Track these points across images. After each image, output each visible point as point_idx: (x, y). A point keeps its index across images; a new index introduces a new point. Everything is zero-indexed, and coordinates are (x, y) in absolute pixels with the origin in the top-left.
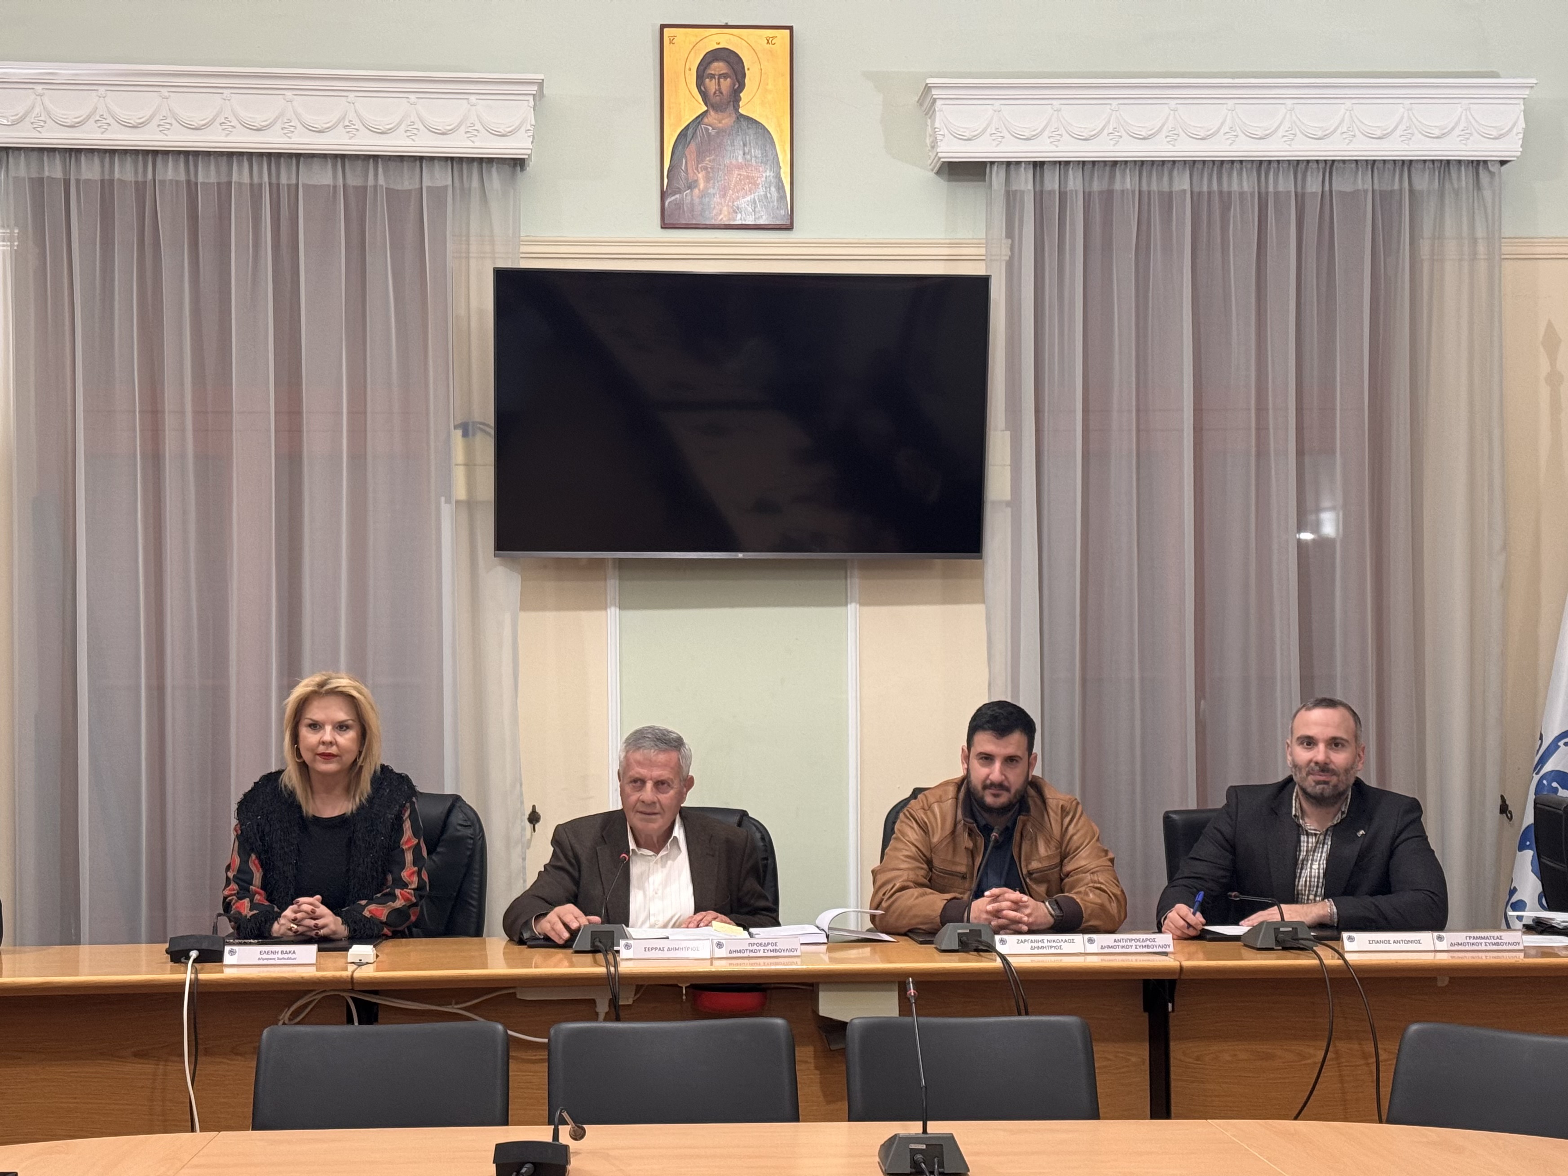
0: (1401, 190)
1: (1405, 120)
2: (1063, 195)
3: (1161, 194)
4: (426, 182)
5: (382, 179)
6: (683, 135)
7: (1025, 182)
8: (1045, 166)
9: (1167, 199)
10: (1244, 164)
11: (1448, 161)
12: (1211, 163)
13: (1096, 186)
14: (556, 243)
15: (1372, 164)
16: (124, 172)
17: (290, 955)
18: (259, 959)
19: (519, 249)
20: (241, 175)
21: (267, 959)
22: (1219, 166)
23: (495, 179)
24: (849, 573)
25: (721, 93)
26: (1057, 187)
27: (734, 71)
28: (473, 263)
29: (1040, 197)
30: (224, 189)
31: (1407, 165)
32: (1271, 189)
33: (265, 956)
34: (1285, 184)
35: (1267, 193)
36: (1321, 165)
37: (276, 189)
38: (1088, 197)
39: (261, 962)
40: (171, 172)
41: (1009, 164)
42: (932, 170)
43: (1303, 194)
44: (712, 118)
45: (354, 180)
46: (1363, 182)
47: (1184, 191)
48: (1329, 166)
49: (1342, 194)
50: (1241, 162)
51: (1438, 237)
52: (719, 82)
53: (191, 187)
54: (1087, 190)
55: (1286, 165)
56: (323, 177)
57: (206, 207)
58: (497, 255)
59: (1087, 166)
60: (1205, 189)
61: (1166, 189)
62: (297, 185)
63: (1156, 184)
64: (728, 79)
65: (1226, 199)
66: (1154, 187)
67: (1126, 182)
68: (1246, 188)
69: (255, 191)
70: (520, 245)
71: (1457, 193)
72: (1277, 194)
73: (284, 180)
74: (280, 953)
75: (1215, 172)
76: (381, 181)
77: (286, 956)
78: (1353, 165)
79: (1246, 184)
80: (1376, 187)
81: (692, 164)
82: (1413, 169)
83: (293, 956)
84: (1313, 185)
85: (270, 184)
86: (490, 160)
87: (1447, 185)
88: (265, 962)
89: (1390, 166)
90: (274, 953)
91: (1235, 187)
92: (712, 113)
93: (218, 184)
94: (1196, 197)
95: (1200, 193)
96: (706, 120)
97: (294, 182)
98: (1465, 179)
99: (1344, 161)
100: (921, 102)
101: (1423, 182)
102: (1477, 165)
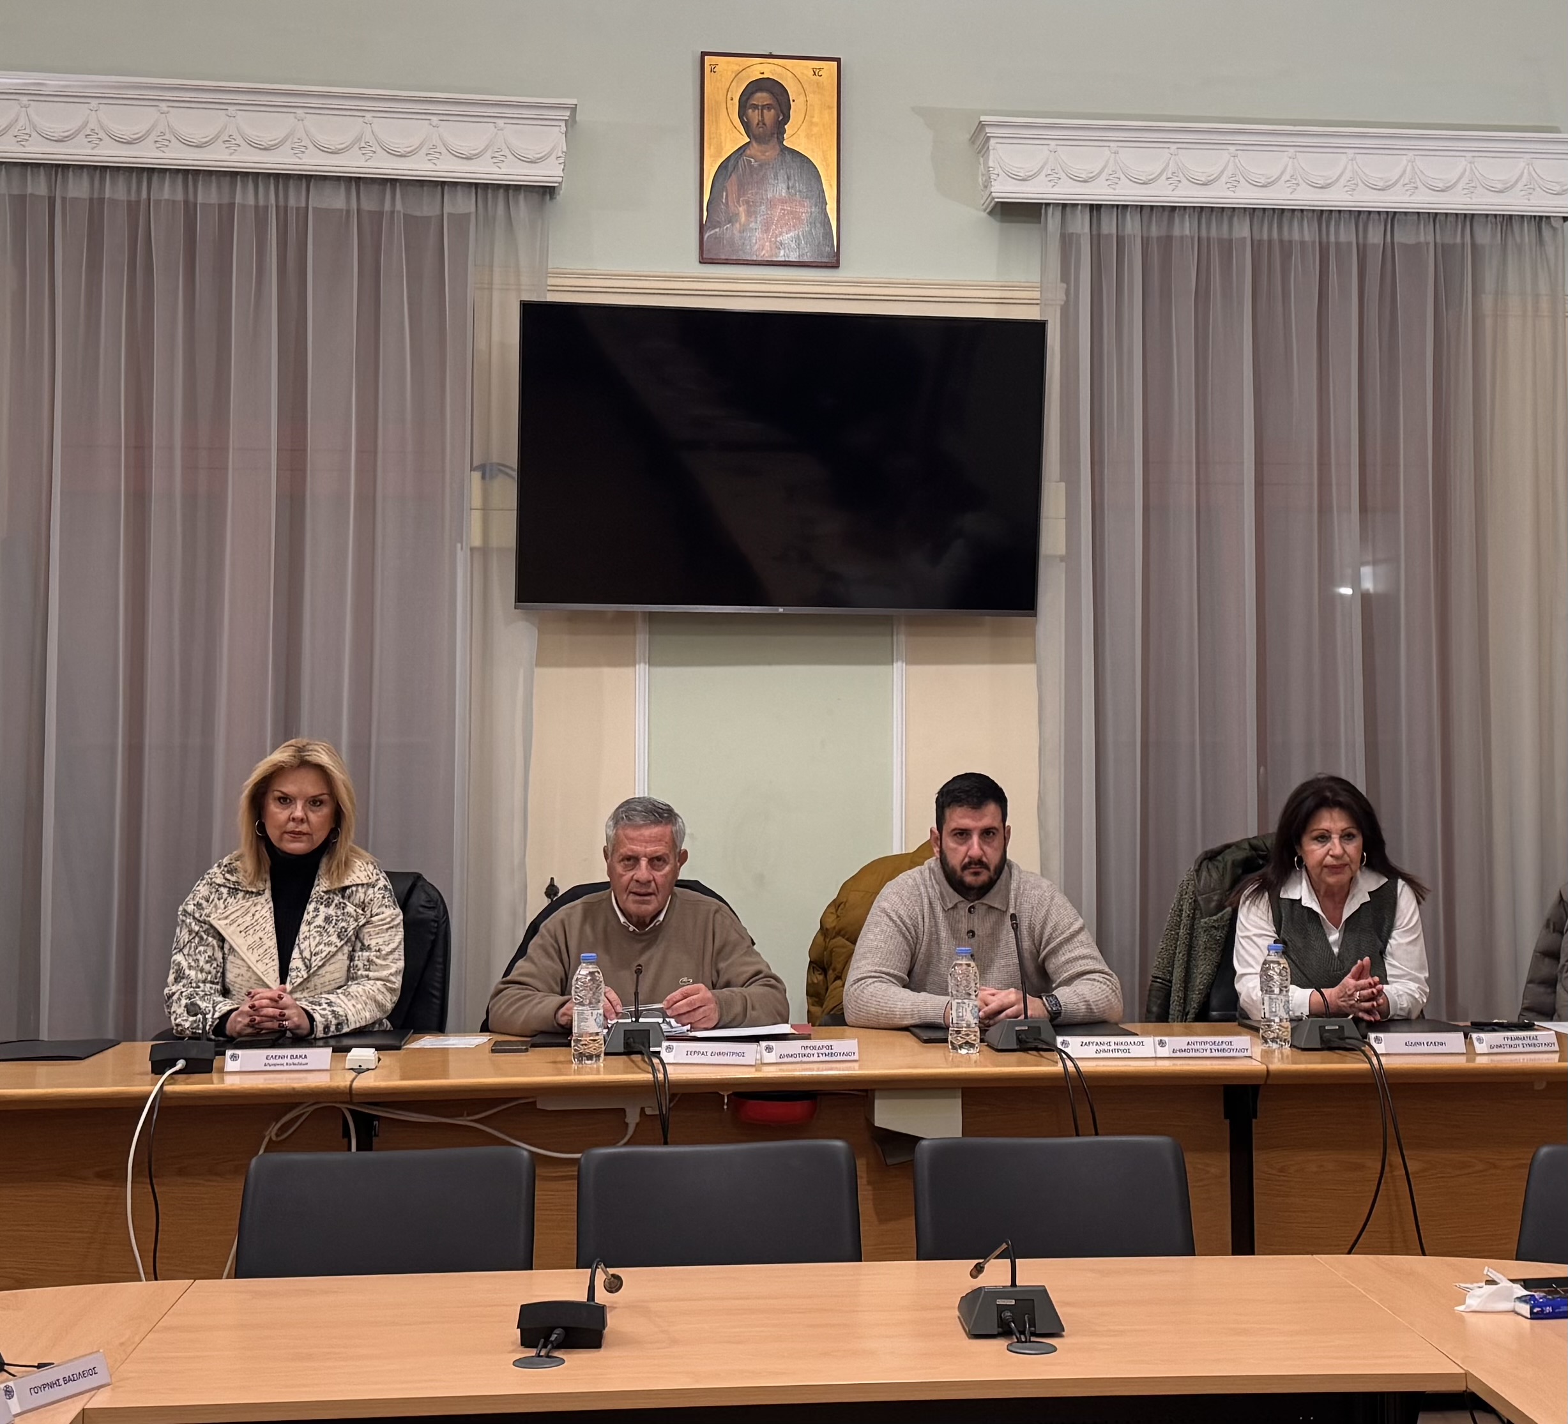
0: (1463, 244)
1: (1467, 173)
2: (1120, 240)
3: (1220, 241)
4: (448, 209)
5: (400, 204)
6: (723, 167)
7: (1081, 225)
8: (1103, 210)
9: (1227, 247)
10: (1305, 213)
11: (1511, 216)
12: (1272, 212)
13: (1154, 231)
14: (585, 276)
15: (1434, 217)
16: (116, 191)
17: (301, 1060)
18: (265, 1065)
19: (546, 281)
20: (244, 196)
21: (275, 1065)
22: (1280, 214)
23: (522, 208)
24: (895, 630)
25: (764, 124)
26: (1114, 231)
27: (778, 101)
28: (496, 296)
29: (1097, 239)
30: (227, 211)
31: (1469, 219)
32: (1332, 239)
33: (272, 1061)
34: (1346, 234)
35: (1328, 243)
36: (1383, 217)
37: (283, 212)
38: (1146, 242)
39: (268, 1068)
40: (168, 192)
41: (1064, 206)
42: (985, 210)
43: (1365, 246)
44: (755, 149)
45: (368, 205)
46: (1425, 235)
47: (1245, 238)
48: (1391, 218)
49: (1405, 247)
50: (1302, 211)
51: (1501, 293)
52: (762, 111)
53: (190, 208)
54: (1145, 235)
55: (1347, 216)
56: (337, 200)
57: (206, 229)
58: (523, 287)
59: (1143, 210)
60: (1265, 237)
61: (1225, 235)
62: (307, 208)
63: (1216, 231)
64: (773, 110)
65: (1286, 249)
66: (1214, 233)
67: (1185, 228)
68: (1307, 238)
69: (261, 214)
70: (547, 277)
71: (1520, 248)
72: (1337, 244)
73: (292, 202)
74: (289, 1057)
75: (1276, 221)
76: (399, 206)
77: (296, 1061)
78: (1416, 217)
79: (1307, 233)
80: (1438, 240)
81: (733, 196)
82: (1475, 224)
83: (304, 1061)
84: (1375, 236)
85: (277, 207)
86: (518, 188)
87: (1510, 242)
88: (272, 1068)
89: (1451, 219)
90: (282, 1057)
91: (1296, 236)
92: (754, 144)
93: (220, 205)
94: (1256, 246)
95: (1260, 241)
96: (748, 152)
97: (303, 204)
98: (1527, 234)
99: (1406, 213)
100: (973, 140)
101: (1484, 236)
102: (1540, 221)
